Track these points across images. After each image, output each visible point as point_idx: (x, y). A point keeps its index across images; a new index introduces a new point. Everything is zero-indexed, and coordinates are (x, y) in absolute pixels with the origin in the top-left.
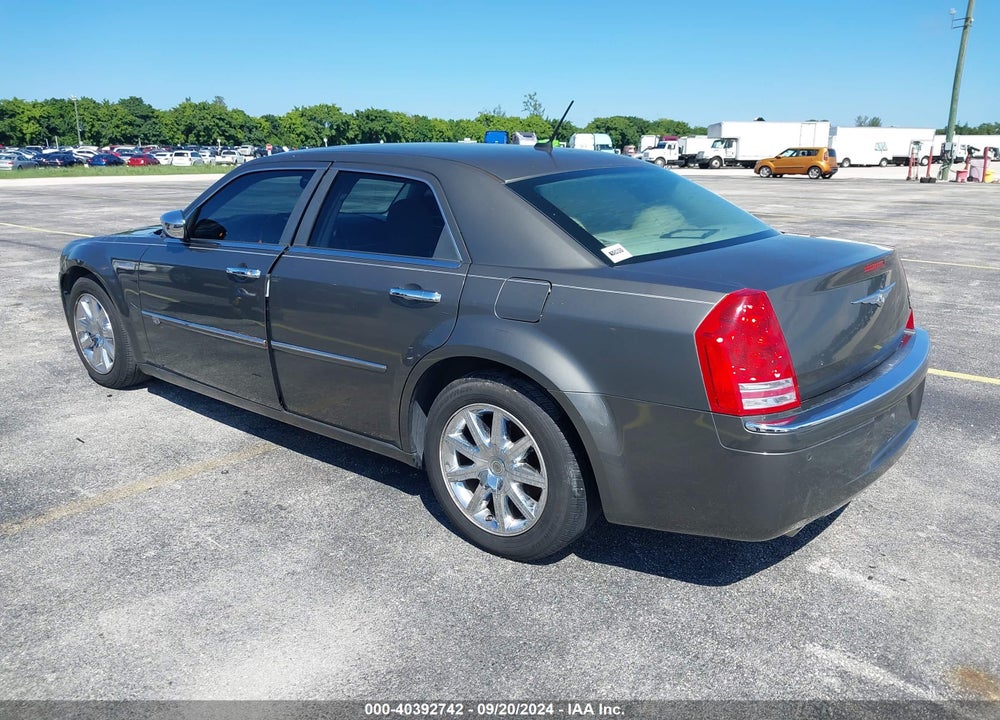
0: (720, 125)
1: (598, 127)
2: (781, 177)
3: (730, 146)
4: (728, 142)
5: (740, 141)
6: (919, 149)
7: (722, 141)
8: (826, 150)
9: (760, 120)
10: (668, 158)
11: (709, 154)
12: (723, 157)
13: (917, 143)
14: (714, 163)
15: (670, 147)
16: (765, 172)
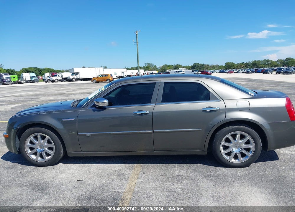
0: (73, 69)
1: (24, 71)
2: (99, 82)
3: (77, 75)
4: (76, 74)
5: (80, 73)
6: (124, 74)
7: (74, 73)
8: (110, 75)
9: (84, 67)
10: (58, 79)
11: (71, 77)
12: (76, 78)
13: (123, 72)
14: (73, 80)
15: (59, 76)
16: (95, 81)
